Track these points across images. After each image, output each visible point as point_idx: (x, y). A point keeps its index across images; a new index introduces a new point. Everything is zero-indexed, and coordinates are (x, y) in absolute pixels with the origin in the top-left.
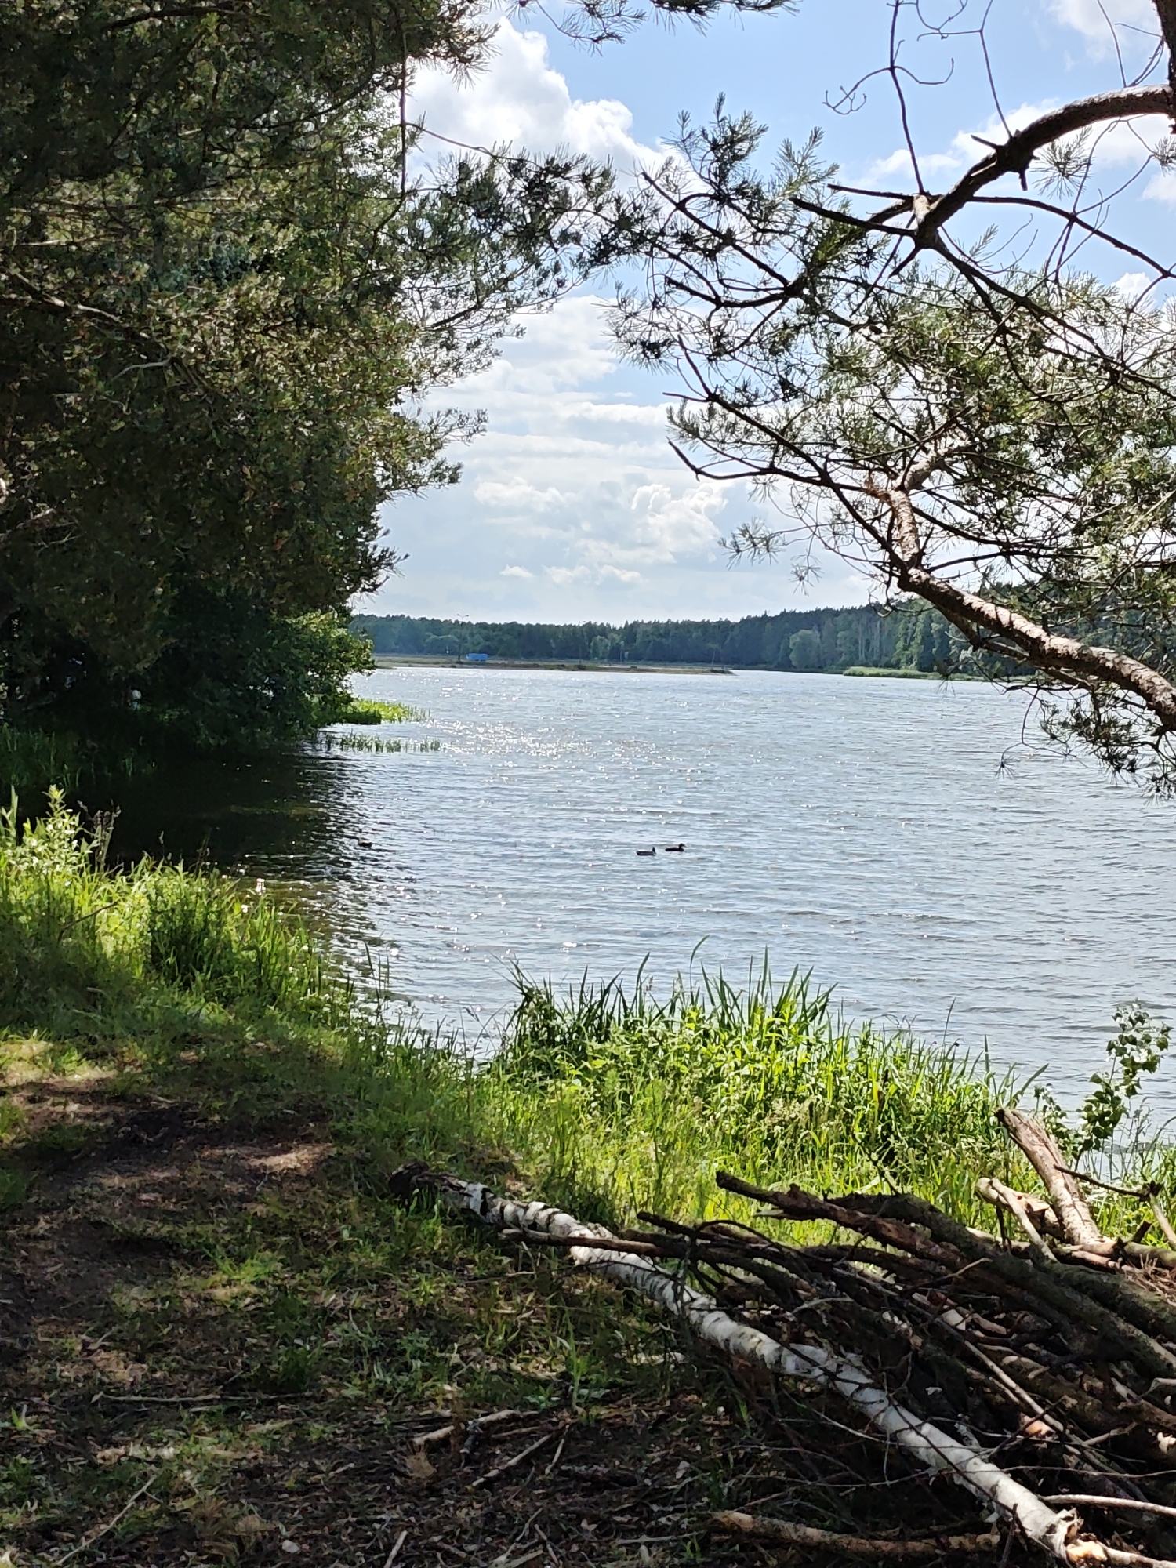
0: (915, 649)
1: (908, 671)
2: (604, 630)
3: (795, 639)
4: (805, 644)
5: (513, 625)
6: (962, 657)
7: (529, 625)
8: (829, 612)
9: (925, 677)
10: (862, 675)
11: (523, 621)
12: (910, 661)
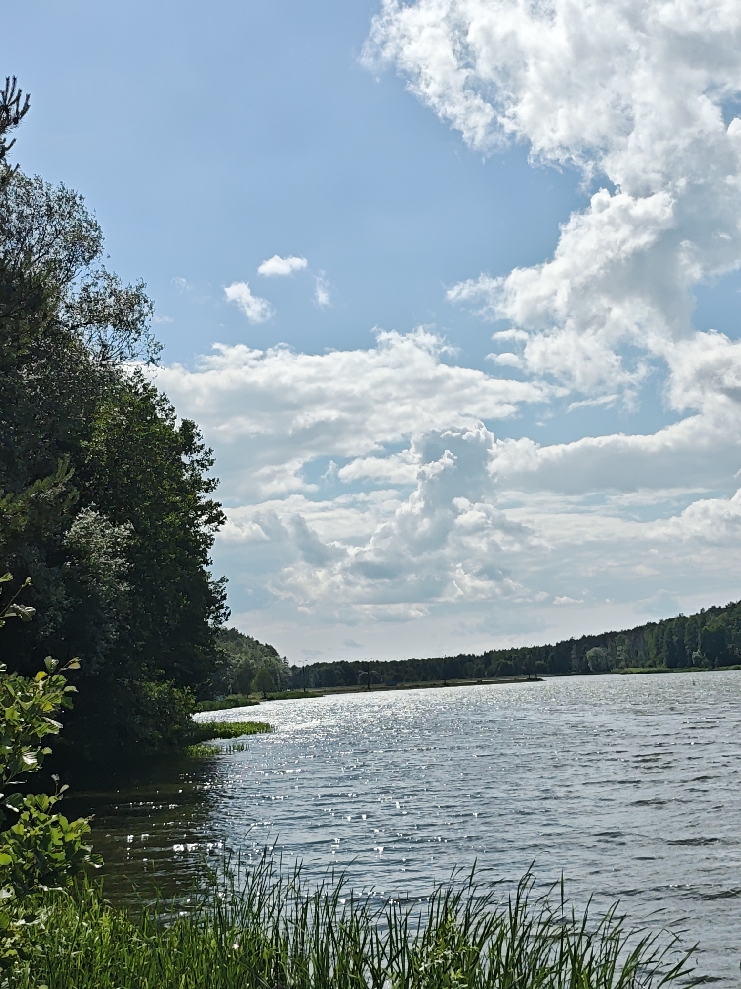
0: (664, 654)
1: (660, 668)
2: (471, 658)
3: (590, 653)
4: (596, 656)
5: (413, 660)
6: (693, 656)
7: (423, 660)
8: (613, 635)
9: (672, 672)
10: (632, 673)
11: (419, 657)
12: (661, 662)
